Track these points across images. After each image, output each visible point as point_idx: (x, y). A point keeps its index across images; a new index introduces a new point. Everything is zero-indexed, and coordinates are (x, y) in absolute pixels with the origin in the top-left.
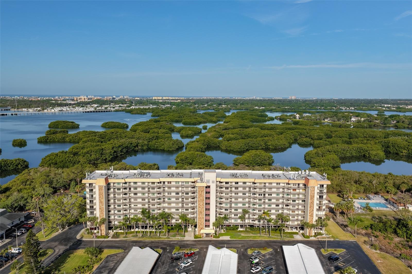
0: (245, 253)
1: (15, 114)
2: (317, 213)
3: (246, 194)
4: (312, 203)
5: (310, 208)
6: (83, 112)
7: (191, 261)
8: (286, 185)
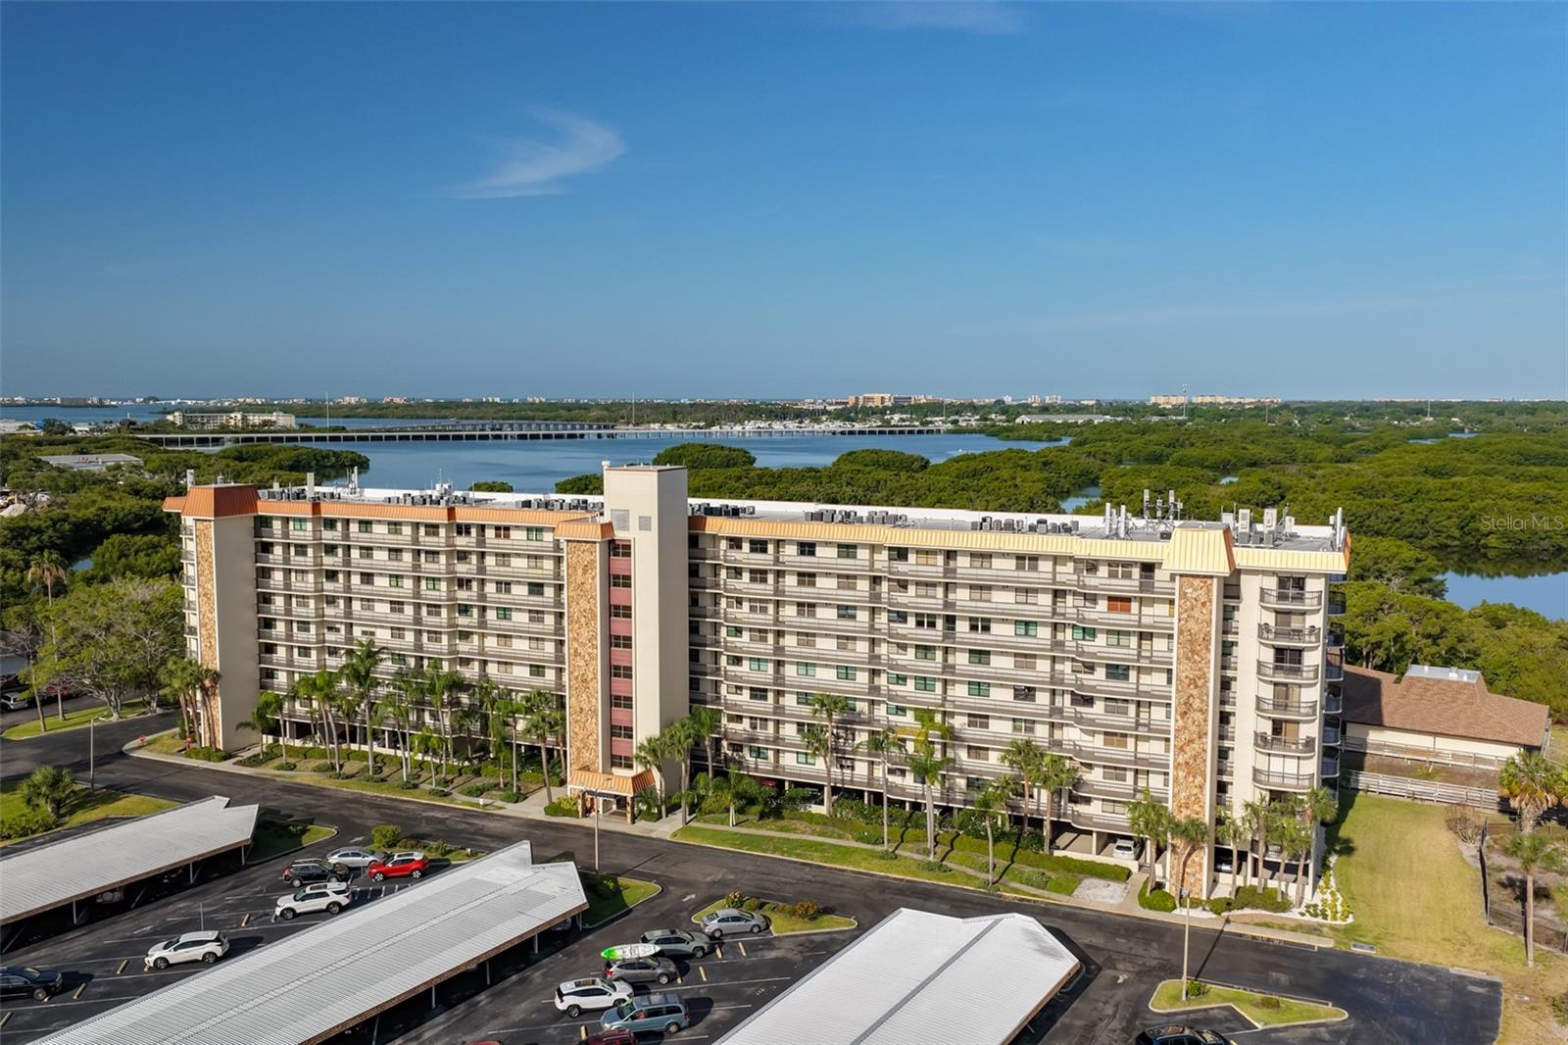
1: (609, 436)
3: (853, 617)
6: (834, 433)
8: (1072, 571)
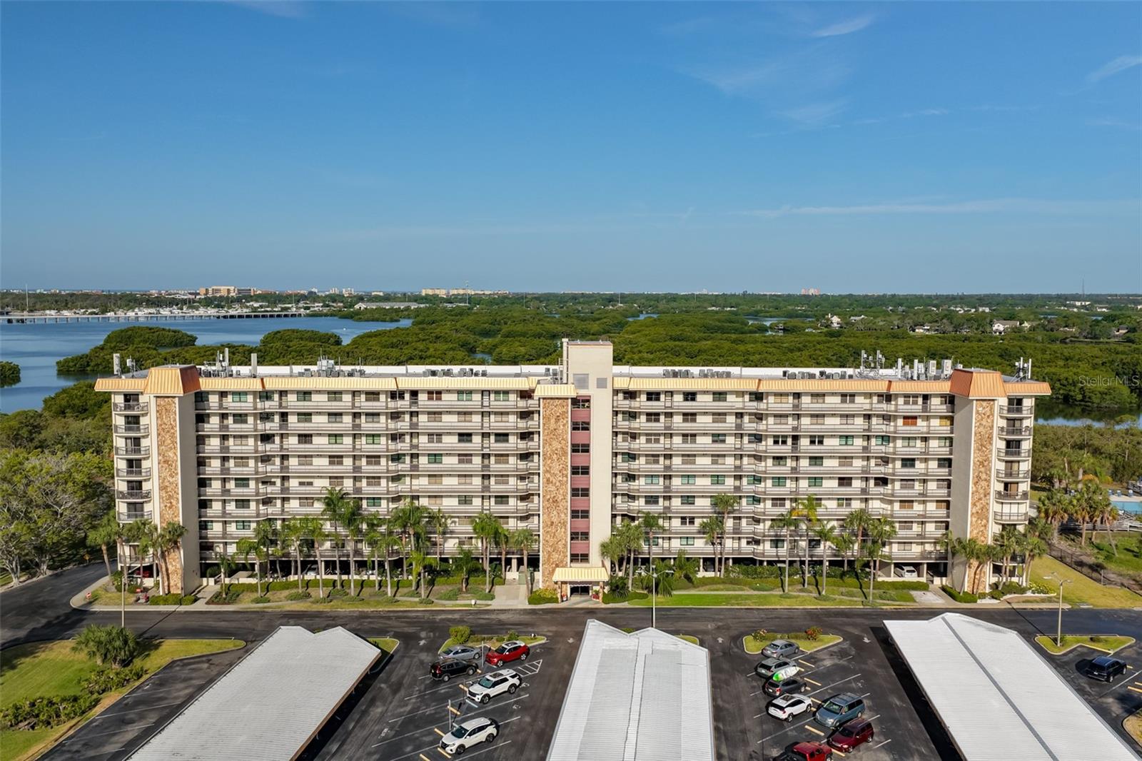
0: (736, 650)
1: (18, 321)
2: (997, 508)
3: (724, 441)
4: (981, 463)
5: (976, 483)
7: (513, 677)
8: (879, 402)
